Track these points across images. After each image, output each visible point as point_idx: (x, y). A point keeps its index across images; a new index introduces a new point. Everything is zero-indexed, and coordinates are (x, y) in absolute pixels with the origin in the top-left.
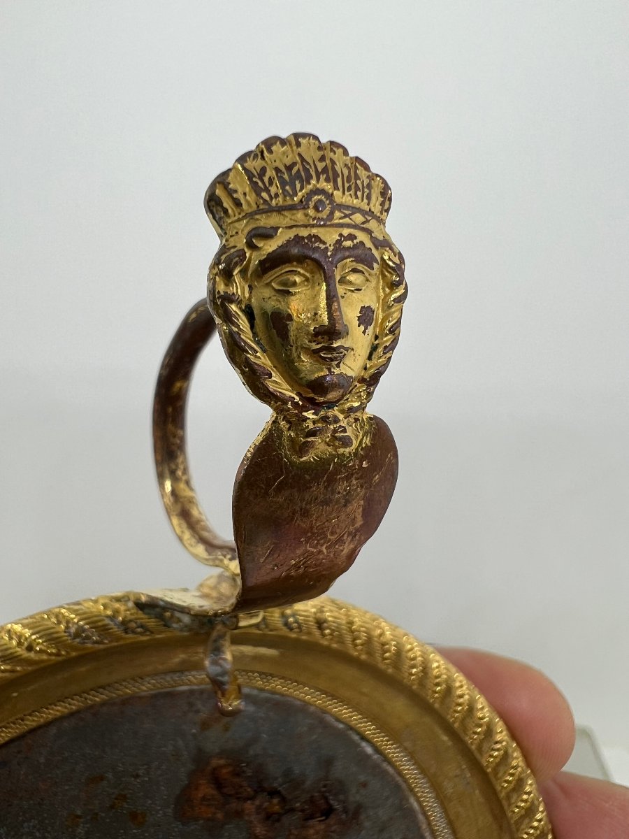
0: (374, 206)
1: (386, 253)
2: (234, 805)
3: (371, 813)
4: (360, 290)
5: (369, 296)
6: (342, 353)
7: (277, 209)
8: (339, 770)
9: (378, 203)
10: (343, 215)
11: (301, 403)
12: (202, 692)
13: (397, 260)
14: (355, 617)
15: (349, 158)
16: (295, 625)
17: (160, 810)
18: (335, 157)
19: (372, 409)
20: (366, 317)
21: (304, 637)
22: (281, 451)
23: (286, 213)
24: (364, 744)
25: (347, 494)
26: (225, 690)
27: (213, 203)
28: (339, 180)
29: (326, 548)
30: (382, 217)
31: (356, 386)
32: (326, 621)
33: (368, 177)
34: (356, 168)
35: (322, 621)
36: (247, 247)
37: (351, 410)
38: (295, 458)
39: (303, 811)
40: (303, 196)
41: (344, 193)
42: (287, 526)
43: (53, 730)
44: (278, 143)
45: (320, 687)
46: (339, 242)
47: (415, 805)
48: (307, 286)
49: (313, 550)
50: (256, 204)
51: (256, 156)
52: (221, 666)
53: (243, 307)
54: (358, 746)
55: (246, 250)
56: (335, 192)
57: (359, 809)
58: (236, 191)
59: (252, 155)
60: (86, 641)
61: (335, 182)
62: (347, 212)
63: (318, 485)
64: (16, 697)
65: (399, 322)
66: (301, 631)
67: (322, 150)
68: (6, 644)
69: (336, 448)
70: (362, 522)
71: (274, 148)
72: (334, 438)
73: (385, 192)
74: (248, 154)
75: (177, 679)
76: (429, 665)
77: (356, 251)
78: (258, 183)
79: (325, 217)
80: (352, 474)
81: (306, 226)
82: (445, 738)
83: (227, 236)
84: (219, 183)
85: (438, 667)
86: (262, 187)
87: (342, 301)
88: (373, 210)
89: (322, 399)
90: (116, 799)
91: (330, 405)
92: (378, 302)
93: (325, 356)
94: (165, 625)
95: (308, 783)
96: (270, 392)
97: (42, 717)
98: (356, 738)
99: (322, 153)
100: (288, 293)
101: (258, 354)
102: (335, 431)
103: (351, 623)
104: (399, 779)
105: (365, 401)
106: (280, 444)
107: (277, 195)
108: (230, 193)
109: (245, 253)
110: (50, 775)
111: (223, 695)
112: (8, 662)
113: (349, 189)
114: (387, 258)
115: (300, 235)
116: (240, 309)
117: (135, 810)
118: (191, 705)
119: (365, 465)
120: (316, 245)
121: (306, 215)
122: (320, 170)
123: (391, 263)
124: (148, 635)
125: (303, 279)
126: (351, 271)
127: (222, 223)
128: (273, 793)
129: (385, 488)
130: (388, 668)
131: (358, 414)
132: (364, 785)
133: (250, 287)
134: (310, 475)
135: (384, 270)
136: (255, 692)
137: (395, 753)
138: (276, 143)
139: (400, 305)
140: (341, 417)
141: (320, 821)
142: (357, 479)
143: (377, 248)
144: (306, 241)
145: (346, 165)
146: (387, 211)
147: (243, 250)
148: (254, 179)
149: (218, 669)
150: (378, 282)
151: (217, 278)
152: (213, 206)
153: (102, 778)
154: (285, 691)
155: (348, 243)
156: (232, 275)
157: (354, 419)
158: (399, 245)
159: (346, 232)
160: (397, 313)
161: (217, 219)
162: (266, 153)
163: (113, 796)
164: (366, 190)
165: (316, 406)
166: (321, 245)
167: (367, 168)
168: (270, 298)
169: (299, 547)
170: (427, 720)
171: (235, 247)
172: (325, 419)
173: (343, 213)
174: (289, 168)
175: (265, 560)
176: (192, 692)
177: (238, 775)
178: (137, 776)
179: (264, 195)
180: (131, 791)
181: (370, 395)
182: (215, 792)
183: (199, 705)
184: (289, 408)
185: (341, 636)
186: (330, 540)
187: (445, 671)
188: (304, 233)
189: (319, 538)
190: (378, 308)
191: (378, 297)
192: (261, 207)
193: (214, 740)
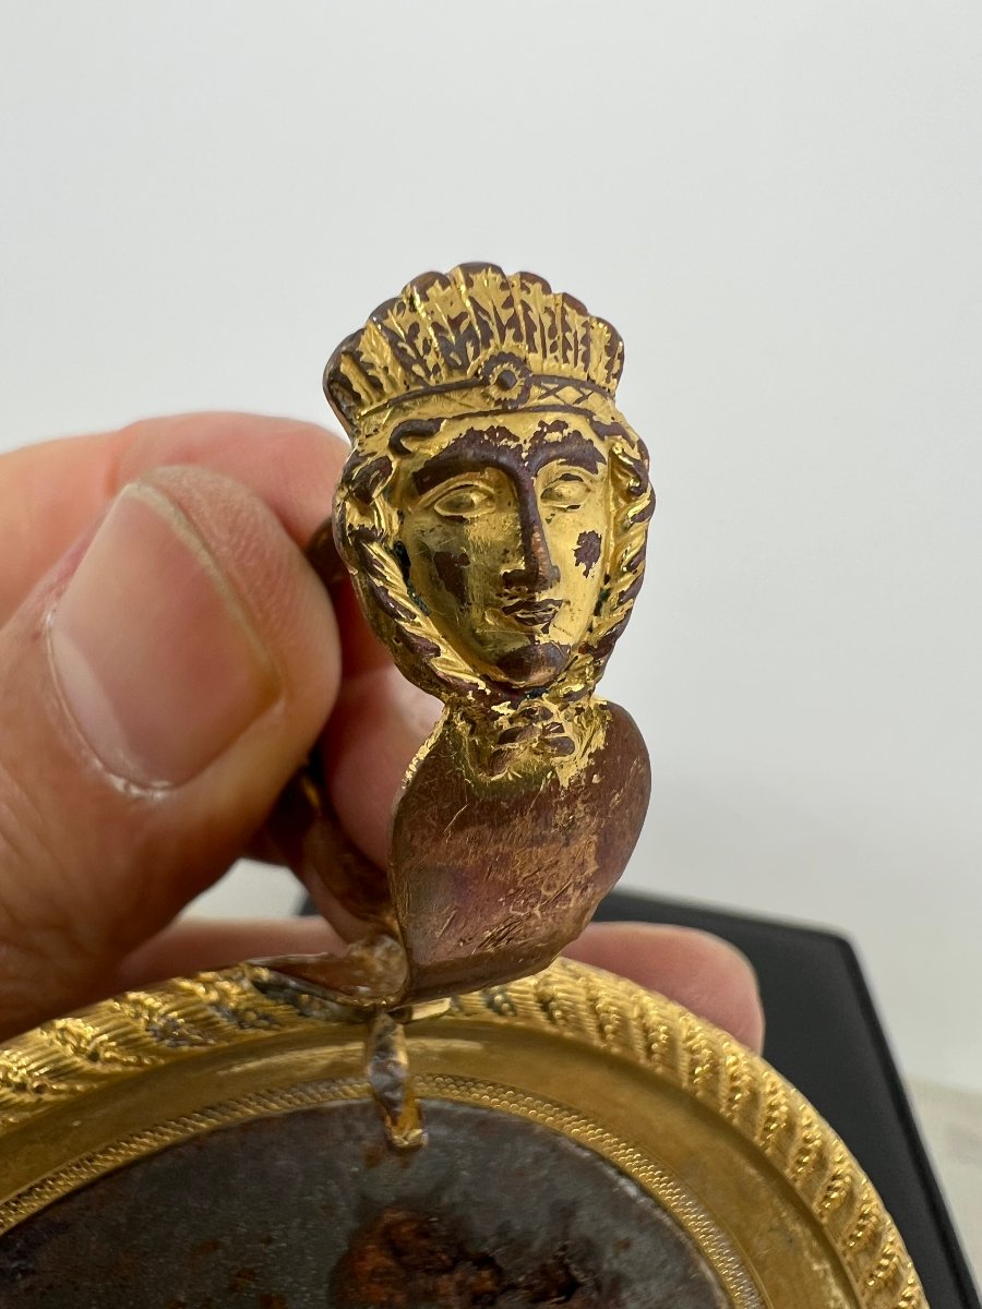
0: (596, 370)
1: (618, 445)
2: (422, 1282)
3: (639, 1288)
4: (578, 507)
5: (594, 515)
6: (550, 610)
7: (438, 389)
8: (586, 1222)
9: (601, 366)
10: (544, 392)
11: (488, 692)
12: (364, 1108)
13: (635, 454)
14: (599, 989)
15: (551, 296)
16: (506, 1005)
17: (307, 1292)
18: (528, 299)
19: (604, 692)
20: (588, 549)
21: (520, 1024)
22: (460, 766)
23: (453, 395)
24: (623, 1181)
25: (569, 826)
26: (398, 1114)
27: (336, 386)
28: (537, 336)
29: (540, 910)
30: (609, 386)
31: (577, 657)
32: (553, 998)
33: (585, 325)
34: (564, 312)
35: (548, 998)
36: (393, 454)
37: (570, 696)
38: (482, 776)
39: (529, 1287)
40: (480, 366)
41: (545, 356)
42: (476, 881)
43: (138, 1174)
44: (437, 282)
45: (550, 1096)
46: (539, 435)
47: (709, 1274)
48: (491, 507)
49: (519, 914)
50: (405, 383)
51: (402, 307)
52: (391, 1074)
53: (391, 546)
54: (613, 1184)
55: (391, 457)
56: (531, 356)
57: (618, 1282)
58: (372, 366)
59: (396, 304)
60: (180, 1042)
61: (530, 339)
62: (551, 386)
63: (522, 815)
64: (76, 1128)
65: (642, 552)
66: (516, 1015)
67: (508, 288)
68: (57, 1052)
69: (548, 757)
70: (597, 867)
71: (431, 292)
72: (543, 741)
73: (614, 348)
74: (389, 304)
75: (325, 1090)
76: (721, 1061)
77: (567, 448)
78: (406, 350)
79: (515, 397)
80: (576, 797)
81: (485, 414)
82: (752, 1171)
83: (361, 437)
84: (345, 353)
85: (735, 1063)
86: (413, 355)
87: (546, 528)
88: (593, 377)
89: (522, 684)
90: (239, 1275)
91: (536, 692)
92: (608, 523)
93: (524, 616)
94: (301, 1014)
95: (536, 1246)
96: (439, 678)
97: (120, 1154)
98: (611, 1172)
99: (507, 293)
100: (462, 520)
101: (417, 620)
102: (545, 731)
103: (594, 1000)
104: (680, 1234)
105: (592, 681)
106: (459, 756)
107: (437, 368)
108: (363, 368)
109: (390, 462)
110: (135, 1242)
111: (395, 1123)
112: (62, 1078)
113: (553, 348)
114: (620, 451)
115: (477, 428)
116: (386, 549)
117: (267, 1292)
118: (349, 1129)
119: (596, 779)
120: (503, 442)
121: (486, 396)
122: (505, 323)
123: (625, 460)
124: (275, 1029)
125: (485, 497)
126: (560, 479)
127: (351, 416)
128: (484, 1261)
129: (631, 813)
130: (656, 1067)
131: (583, 702)
132: (627, 1245)
133: (400, 514)
134: (508, 802)
135: (616, 472)
136: (448, 1106)
137: (672, 1195)
138: (432, 284)
139: (644, 524)
140: (554, 708)
141: (558, 1303)
142: (584, 802)
143: (601, 438)
144: (486, 437)
145: (547, 310)
146: (617, 376)
147: (387, 457)
148: (401, 344)
149: (386, 1080)
150: (607, 491)
151: (348, 504)
152: (337, 391)
153: (215, 1245)
154: (495, 1103)
155: (555, 436)
156: (370, 499)
157: (577, 709)
158: (638, 429)
159: (550, 418)
160: (640, 537)
161: (344, 410)
162: (417, 301)
163: (234, 1272)
164: (580, 347)
165: (512, 694)
166: (510, 443)
167: (580, 309)
168: (432, 530)
169: (497, 911)
170: (721, 1144)
171: (373, 454)
172: (528, 714)
173: (546, 389)
174: (455, 323)
175: (444, 932)
176: (349, 1109)
177: (426, 1235)
178: (269, 1241)
179: (417, 369)
180: (261, 1264)
181: (598, 671)
182: (389, 1263)
183: (361, 1128)
184: (470, 701)
185: (578, 1020)
186: (545, 898)
187: (746, 1070)
188: (483, 424)
189: (527, 896)
190: (608, 532)
191: (608, 514)
192: (413, 388)
193: (389, 1182)
